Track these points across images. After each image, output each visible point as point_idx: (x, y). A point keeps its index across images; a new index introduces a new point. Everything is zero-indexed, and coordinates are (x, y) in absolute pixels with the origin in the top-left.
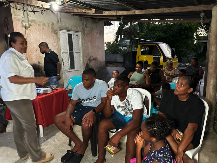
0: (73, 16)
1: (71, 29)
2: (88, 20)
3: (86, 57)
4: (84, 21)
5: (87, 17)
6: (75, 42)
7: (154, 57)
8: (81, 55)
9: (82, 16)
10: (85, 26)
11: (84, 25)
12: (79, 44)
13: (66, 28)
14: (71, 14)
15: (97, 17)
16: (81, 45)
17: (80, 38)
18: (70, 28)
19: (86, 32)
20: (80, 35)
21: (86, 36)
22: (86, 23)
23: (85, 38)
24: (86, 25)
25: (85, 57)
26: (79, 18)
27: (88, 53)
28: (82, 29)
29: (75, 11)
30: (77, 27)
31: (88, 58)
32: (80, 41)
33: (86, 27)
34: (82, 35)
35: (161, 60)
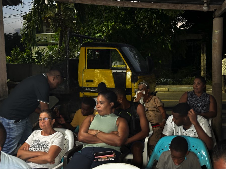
7: (114, 74)
35: (127, 80)
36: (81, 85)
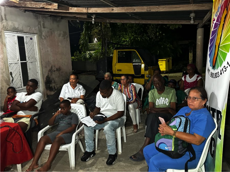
0: (25, 12)
1: (22, 30)
2: (46, 18)
3: (46, 67)
4: (41, 19)
5: (45, 14)
6: (29, 47)
8: (39, 65)
9: (38, 13)
10: (42, 26)
11: (41, 24)
12: (34, 50)
13: (15, 29)
14: (22, 9)
15: (60, 15)
16: (37, 51)
17: (36, 42)
18: (20, 28)
19: (43, 34)
20: (35, 38)
21: (45, 39)
22: (44, 22)
23: (43, 41)
24: (44, 24)
25: (44, 68)
26: (34, 16)
27: (49, 61)
28: (38, 29)
29: (27, 5)
30: (30, 28)
31: (49, 68)
32: (36, 47)
33: (44, 27)
34: (39, 37)
35: (142, 69)
36: (114, 73)
